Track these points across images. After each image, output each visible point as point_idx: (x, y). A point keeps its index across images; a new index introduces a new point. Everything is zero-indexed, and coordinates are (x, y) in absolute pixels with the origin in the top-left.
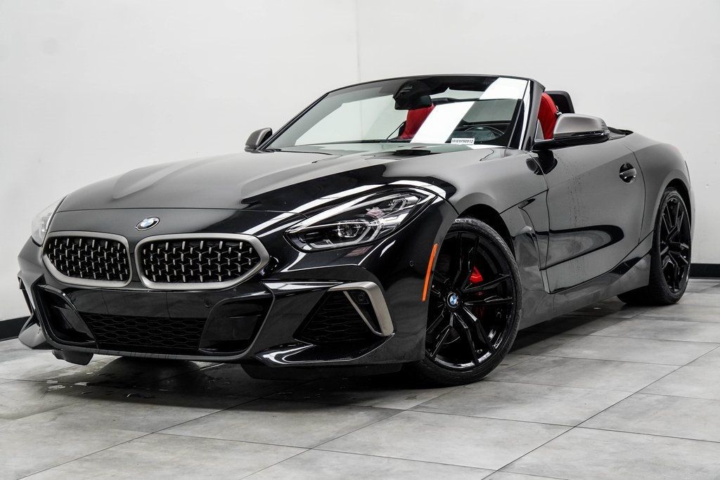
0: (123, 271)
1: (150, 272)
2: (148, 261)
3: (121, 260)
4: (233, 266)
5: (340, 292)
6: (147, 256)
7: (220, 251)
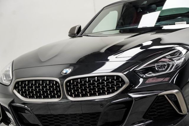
0: (57, 94)
1: (71, 93)
2: (70, 88)
3: (56, 89)
4: (112, 87)
5: (163, 96)
6: (70, 86)
7: (106, 81)
